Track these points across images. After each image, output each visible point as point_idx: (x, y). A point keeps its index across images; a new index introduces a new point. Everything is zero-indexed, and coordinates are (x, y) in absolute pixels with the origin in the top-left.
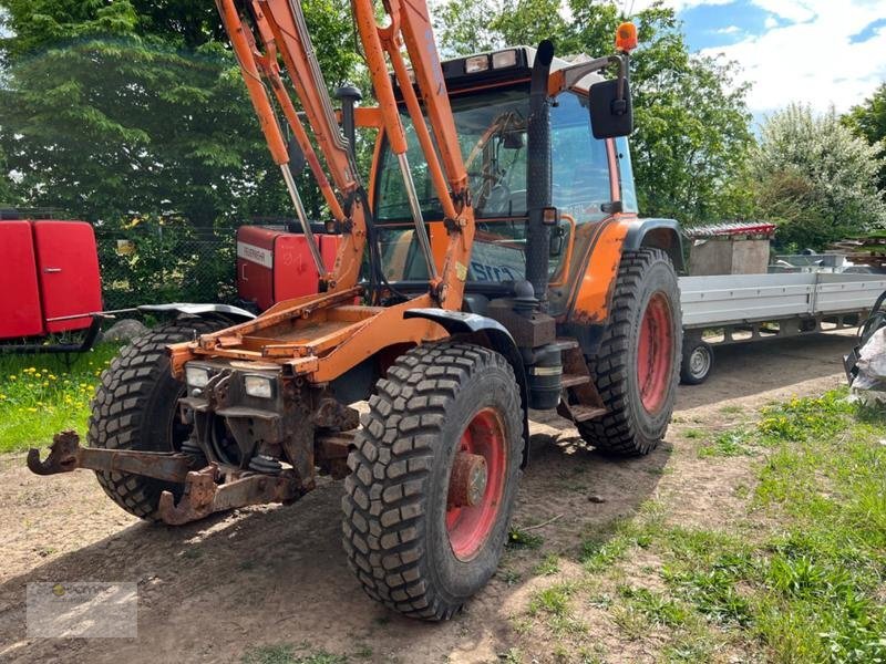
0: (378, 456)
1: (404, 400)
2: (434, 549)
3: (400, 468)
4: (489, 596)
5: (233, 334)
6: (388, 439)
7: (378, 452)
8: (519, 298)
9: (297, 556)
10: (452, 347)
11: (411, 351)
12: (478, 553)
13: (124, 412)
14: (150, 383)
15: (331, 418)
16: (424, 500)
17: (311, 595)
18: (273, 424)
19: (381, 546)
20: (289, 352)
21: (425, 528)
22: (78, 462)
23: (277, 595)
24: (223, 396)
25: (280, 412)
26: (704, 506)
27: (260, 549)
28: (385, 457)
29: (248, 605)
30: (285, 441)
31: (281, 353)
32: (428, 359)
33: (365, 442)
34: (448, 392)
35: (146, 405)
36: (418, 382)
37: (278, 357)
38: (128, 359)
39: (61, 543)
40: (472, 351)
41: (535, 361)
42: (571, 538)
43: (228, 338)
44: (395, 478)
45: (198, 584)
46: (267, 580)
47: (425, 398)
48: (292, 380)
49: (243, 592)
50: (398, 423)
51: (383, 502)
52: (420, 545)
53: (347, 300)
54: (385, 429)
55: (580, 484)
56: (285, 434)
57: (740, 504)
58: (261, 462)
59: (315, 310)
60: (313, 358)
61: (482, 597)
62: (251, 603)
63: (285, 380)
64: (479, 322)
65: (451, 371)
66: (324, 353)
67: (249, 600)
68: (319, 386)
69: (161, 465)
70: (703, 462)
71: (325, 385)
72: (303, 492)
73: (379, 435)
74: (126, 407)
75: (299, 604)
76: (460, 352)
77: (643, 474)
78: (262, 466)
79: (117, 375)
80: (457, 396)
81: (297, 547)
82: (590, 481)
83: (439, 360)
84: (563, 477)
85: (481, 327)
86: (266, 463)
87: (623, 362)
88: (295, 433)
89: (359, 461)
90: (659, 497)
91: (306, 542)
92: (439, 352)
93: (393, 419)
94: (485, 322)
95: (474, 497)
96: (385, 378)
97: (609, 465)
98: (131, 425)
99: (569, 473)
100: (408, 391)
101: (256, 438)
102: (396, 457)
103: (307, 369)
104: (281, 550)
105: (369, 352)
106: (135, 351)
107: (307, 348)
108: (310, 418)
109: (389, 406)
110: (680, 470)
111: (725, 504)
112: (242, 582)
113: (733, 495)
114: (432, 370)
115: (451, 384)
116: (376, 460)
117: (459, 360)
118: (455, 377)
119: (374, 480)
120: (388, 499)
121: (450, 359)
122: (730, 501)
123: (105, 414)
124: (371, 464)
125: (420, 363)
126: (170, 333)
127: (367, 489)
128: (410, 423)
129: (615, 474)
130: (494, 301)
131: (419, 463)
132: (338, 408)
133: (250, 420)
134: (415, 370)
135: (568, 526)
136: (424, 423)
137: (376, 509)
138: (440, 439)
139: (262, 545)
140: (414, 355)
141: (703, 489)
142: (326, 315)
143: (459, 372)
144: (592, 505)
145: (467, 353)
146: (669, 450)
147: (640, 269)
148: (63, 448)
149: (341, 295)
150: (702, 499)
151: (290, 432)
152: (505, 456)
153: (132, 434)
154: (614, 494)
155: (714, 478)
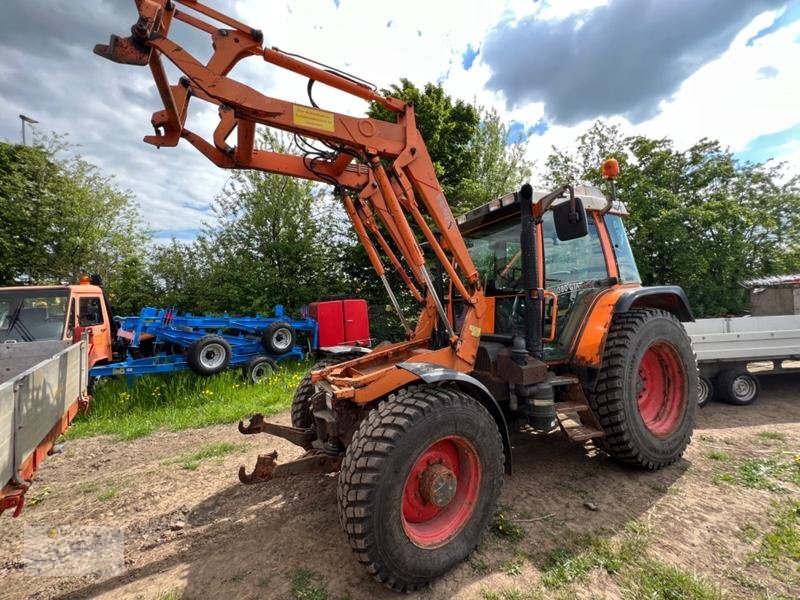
6: (356, 455)
12: (447, 542)
16: (369, 506)
18: (332, 426)
20: (344, 383)
21: (372, 526)
22: (262, 429)
25: (336, 418)
26: (696, 541)
28: (353, 468)
41: (528, 394)
42: (548, 541)
44: (355, 485)
52: (367, 538)
55: (584, 487)
57: (741, 549)
60: (351, 389)
65: (407, 411)
66: (364, 385)
70: (716, 489)
76: (423, 396)
77: (646, 489)
82: (594, 486)
84: (574, 478)
87: (617, 397)
90: (650, 518)
94: (443, 376)
97: (619, 473)
99: (581, 474)
103: (346, 395)
109: (365, 431)
110: (687, 493)
111: (723, 544)
113: (737, 535)
118: (408, 417)
119: (346, 482)
122: (730, 542)
124: (347, 470)
129: (619, 484)
133: (323, 420)
135: (553, 527)
141: (703, 520)
144: (583, 511)
146: (684, 469)
147: (633, 326)
148: (255, 422)
150: (697, 532)
153: (300, 414)
154: (609, 504)
155: (719, 510)
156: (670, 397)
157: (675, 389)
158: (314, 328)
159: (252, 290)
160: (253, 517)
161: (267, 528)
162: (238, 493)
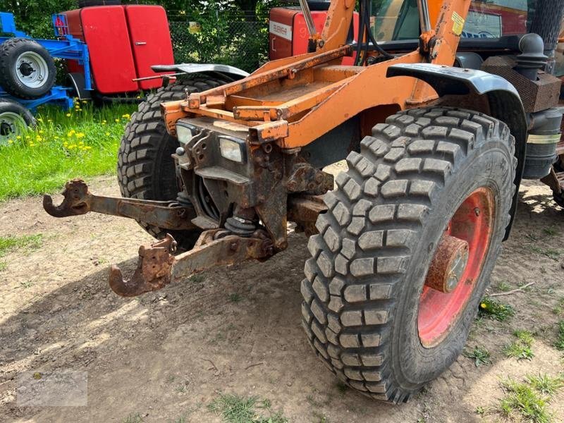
0: (341, 247)
1: (378, 183)
2: (399, 351)
3: (366, 266)
4: (454, 375)
5: (221, 93)
6: (354, 229)
7: (341, 242)
8: (523, 55)
9: (277, 293)
10: (445, 114)
11: (392, 117)
12: (447, 333)
13: (137, 161)
14: (157, 136)
15: (304, 183)
16: (393, 305)
17: (282, 341)
18: (243, 190)
19: (339, 342)
20: (260, 115)
21: (392, 334)
22: (89, 206)
23: (252, 336)
24: (201, 157)
25: (251, 178)
27: (250, 282)
28: (349, 251)
29: (226, 343)
30: (256, 205)
31: (252, 115)
32: (413, 129)
33: (328, 226)
34: (437, 176)
35: (155, 156)
36: (398, 159)
37: (249, 119)
38: (142, 113)
39: (110, 255)
40: (471, 119)
41: (530, 127)
43: (213, 97)
44: (360, 277)
45: (193, 311)
46: (247, 317)
47: (404, 182)
48: (261, 147)
49: (226, 326)
50: (368, 211)
51: (344, 300)
52: (385, 352)
53: (335, 59)
54: (351, 216)
55: (551, 248)
56: (256, 199)
58: (234, 224)
59: (302, 71)
60: (282, 122)
61: (446, 376)
62: (230, 341)
63: (252, 145)
64: (488, 81)
65: (443, 146)
66: (296, 117)
67: (229, 336)
68: (290, 152)
69: (156, 214)
71: (297, 151)
72: (276, 251)
73: (343, 223)
74: (139, 156)
75: (269, 348)
76: (456, 121)
78: (236, 228)
79: (133, 129)
80: (448, 180)
81: (280, 282)
83: (427, 131)
84: (532, 238)
85: (490, 88)
86: (239, 225)
88: (267, 198)
89: (319, 247)
91: (287, 279)
92: (428, 121)
93: (362, 205)
94: (495, 82)
95: (450, 284)
96: (359, 151)
98: (144, 172)
99: (538, 234)
100: (384, 171)
101: (230, 201)
102: (362, 253)
103: (275, 135)
104: (265, 285)
105: (346, 115)
106: (147, 107)
107: (278, 111)
108: (283, 183)
109: (359, 187)
112: (227, 315)
114: (418, 145)
115: (442, 165)
116: (339, 251)
117: (455, 133)
118: (448, 156)
119: (335, 274)
120: (350, 298)
121: (442, 130)
123: (125, 161)
124: (333, 254)
125: (404, 134)
126: (175, 91)
127: (326, 281)
128: (382, 212)
130: (490, 58)
131: (390, 264)
132: (311, 173)
133: (225, 183)
134: (395, 143)
135: (541, 297)
136: (400, 215)
137: (335, 305)
138: (420, 234)
139: (252, 277)
140: (396, 122)
142: (313, 75)
143: (454, 148)
145: (466, 123)
148: (73, 195)
149: (329, 55)
151: (262, 198)
152: (488, 236)
153: (144, 179)
158: (80, 54)
160: (105, 336)
161: (140, 349)
162: (57, 307)
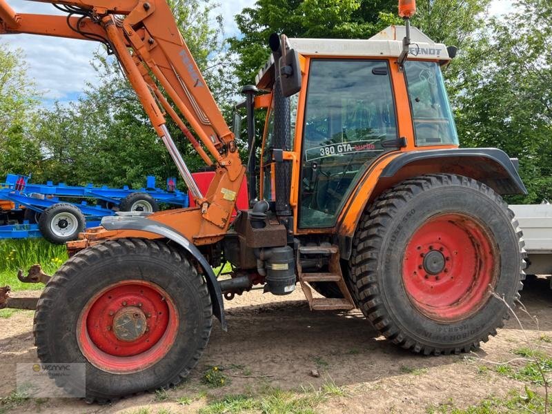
22: (39, 279)
95: (124, 336)
103: (77, 246)
144: (303, 376)
148: (32, 272)
154: (336, 374)
156: (479, 281)
157: (485, 272)
159: (129, 159)
